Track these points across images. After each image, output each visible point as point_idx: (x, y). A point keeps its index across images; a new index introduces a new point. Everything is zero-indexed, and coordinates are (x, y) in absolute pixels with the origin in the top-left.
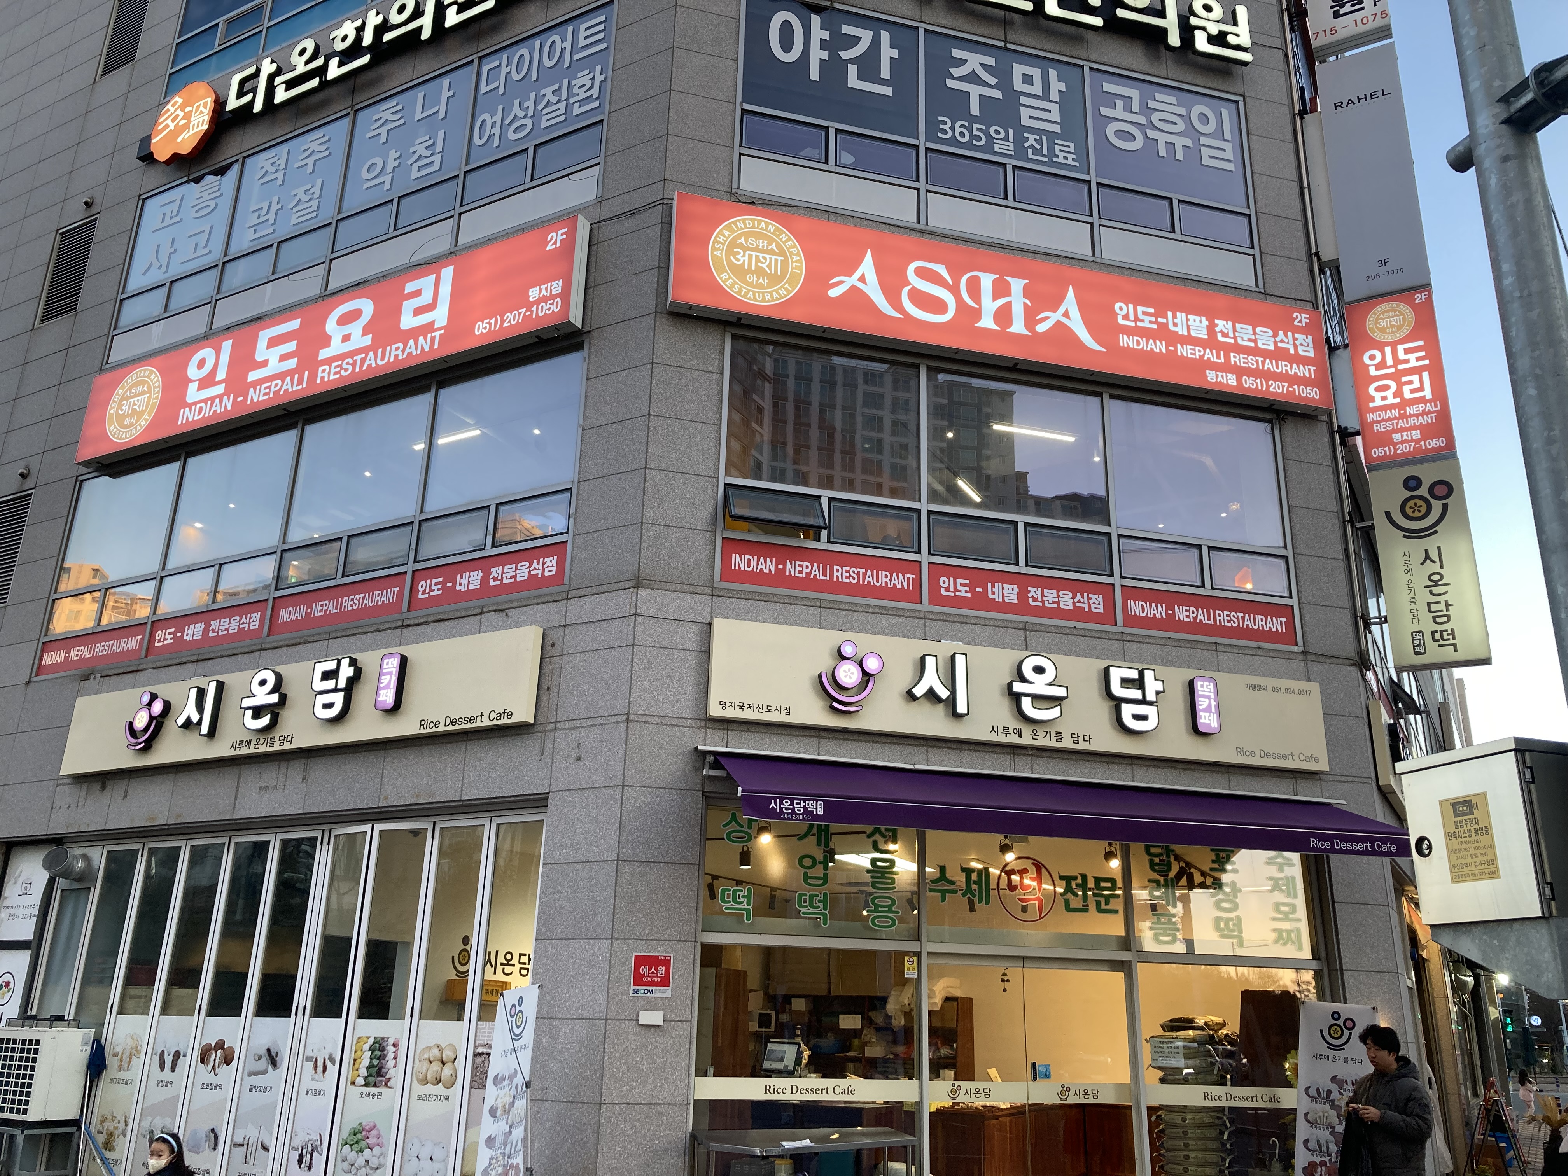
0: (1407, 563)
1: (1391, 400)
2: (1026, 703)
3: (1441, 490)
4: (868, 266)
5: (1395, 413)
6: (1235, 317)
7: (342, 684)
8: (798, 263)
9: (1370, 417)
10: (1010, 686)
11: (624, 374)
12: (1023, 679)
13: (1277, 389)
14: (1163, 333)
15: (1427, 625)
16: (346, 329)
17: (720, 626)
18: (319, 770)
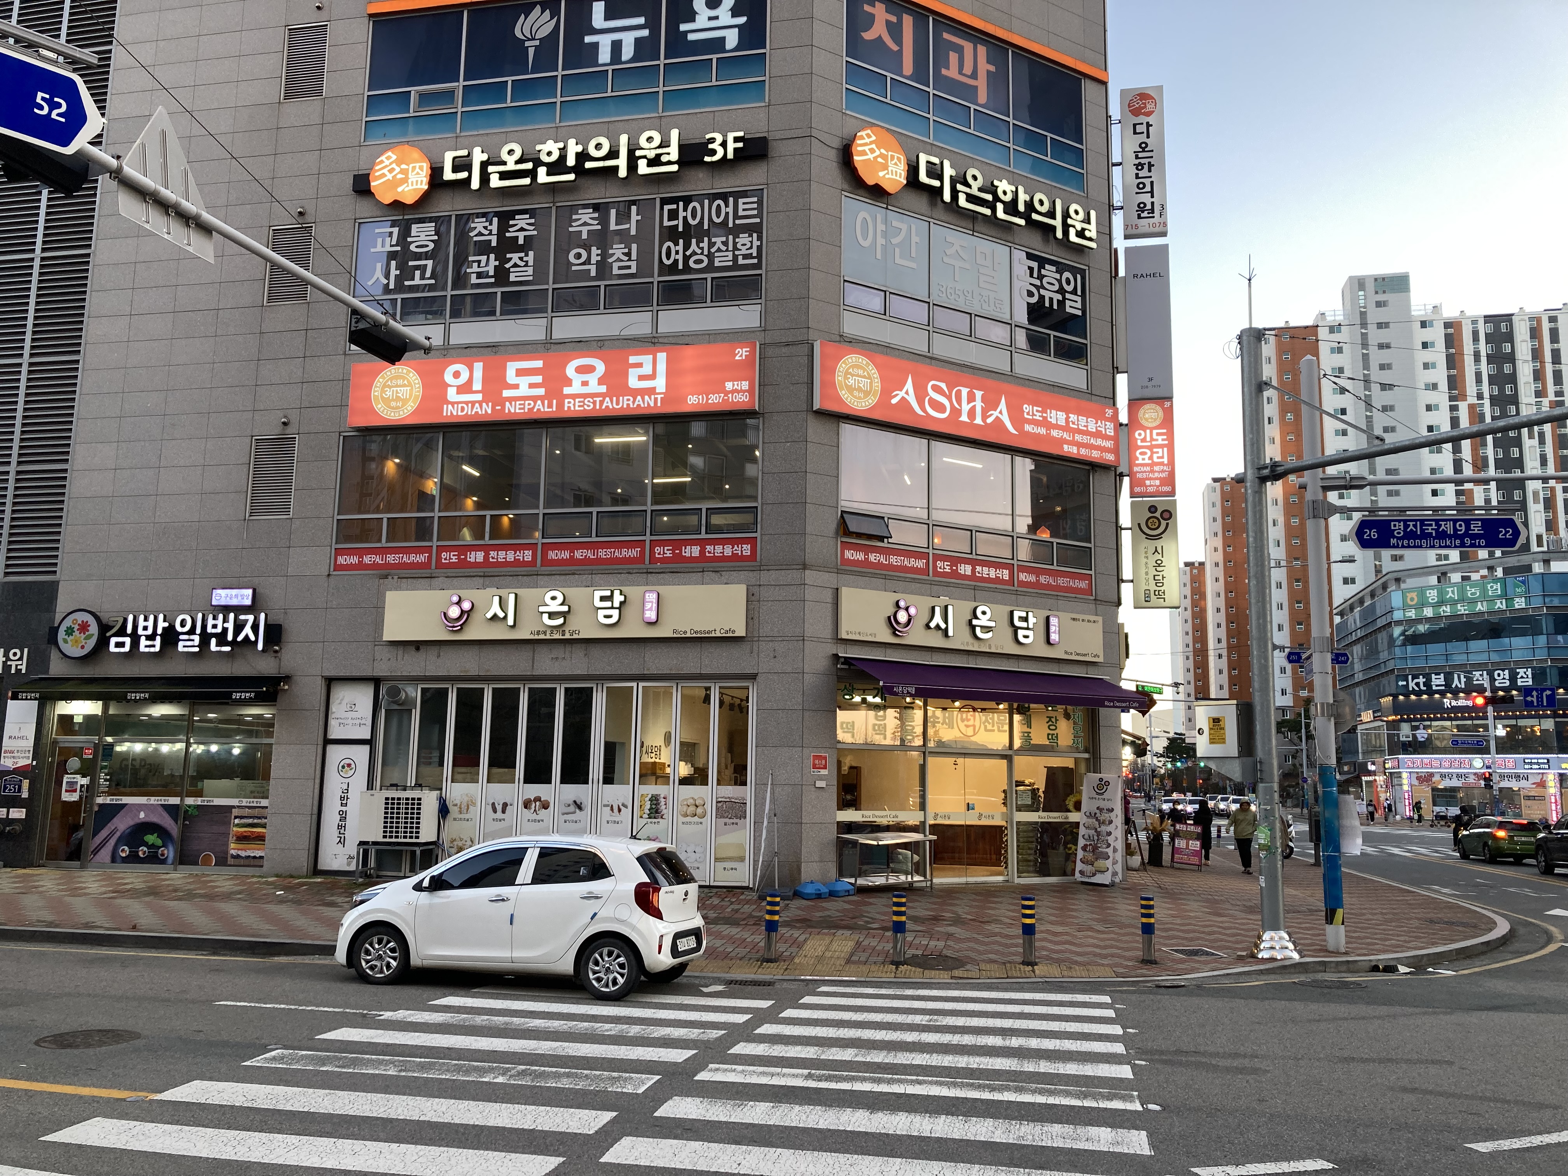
0: (1146, 553)
1: (1147, 461)
2: (978, 630)
3: (1166, 515)
4: (909, 385)
5: (1148, 469)
6: (1079, 413)
7: (617, 604)
8: (877, 385)
9: (1136, 469)
10: (970, 621)
11: (788, 444)
12: (976, 618)
13: (1095, 455)
14: (1045, 423)
15: (1153, 587)
16: (585, 377)
17: (845, 592)
18: (596, 651)
